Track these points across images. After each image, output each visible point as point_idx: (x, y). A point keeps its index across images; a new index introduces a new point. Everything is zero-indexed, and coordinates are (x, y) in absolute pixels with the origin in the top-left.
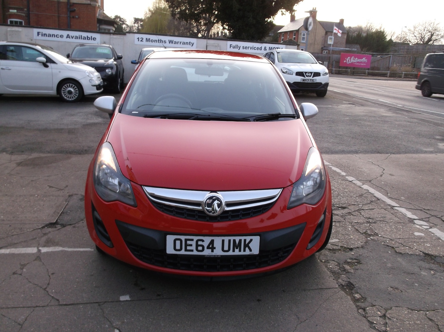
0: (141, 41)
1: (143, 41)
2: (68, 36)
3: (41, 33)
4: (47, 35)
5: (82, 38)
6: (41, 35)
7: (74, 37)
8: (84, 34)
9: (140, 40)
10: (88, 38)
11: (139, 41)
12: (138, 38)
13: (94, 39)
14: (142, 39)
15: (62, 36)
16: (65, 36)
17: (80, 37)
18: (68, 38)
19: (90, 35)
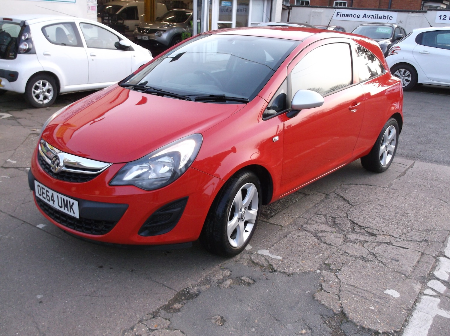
0: (444, 19)
1: (445, 19)
2: (365, 16)
3: (340, 14)
4: (345, 15)
5: (379, 17)
6: (340, 15)
7: (371, 17)
8: (381, 13)
9: (442, 17)
10: (384, 17)
11: (440, 19)
12: (441, 16)
13: (391, 18)
14: (445, 17)
15: (358, 16)
16: (362, 15)
17: (377, 17)
18: (364, 18)
19: (386, 13)
